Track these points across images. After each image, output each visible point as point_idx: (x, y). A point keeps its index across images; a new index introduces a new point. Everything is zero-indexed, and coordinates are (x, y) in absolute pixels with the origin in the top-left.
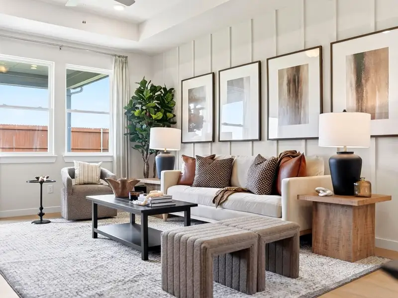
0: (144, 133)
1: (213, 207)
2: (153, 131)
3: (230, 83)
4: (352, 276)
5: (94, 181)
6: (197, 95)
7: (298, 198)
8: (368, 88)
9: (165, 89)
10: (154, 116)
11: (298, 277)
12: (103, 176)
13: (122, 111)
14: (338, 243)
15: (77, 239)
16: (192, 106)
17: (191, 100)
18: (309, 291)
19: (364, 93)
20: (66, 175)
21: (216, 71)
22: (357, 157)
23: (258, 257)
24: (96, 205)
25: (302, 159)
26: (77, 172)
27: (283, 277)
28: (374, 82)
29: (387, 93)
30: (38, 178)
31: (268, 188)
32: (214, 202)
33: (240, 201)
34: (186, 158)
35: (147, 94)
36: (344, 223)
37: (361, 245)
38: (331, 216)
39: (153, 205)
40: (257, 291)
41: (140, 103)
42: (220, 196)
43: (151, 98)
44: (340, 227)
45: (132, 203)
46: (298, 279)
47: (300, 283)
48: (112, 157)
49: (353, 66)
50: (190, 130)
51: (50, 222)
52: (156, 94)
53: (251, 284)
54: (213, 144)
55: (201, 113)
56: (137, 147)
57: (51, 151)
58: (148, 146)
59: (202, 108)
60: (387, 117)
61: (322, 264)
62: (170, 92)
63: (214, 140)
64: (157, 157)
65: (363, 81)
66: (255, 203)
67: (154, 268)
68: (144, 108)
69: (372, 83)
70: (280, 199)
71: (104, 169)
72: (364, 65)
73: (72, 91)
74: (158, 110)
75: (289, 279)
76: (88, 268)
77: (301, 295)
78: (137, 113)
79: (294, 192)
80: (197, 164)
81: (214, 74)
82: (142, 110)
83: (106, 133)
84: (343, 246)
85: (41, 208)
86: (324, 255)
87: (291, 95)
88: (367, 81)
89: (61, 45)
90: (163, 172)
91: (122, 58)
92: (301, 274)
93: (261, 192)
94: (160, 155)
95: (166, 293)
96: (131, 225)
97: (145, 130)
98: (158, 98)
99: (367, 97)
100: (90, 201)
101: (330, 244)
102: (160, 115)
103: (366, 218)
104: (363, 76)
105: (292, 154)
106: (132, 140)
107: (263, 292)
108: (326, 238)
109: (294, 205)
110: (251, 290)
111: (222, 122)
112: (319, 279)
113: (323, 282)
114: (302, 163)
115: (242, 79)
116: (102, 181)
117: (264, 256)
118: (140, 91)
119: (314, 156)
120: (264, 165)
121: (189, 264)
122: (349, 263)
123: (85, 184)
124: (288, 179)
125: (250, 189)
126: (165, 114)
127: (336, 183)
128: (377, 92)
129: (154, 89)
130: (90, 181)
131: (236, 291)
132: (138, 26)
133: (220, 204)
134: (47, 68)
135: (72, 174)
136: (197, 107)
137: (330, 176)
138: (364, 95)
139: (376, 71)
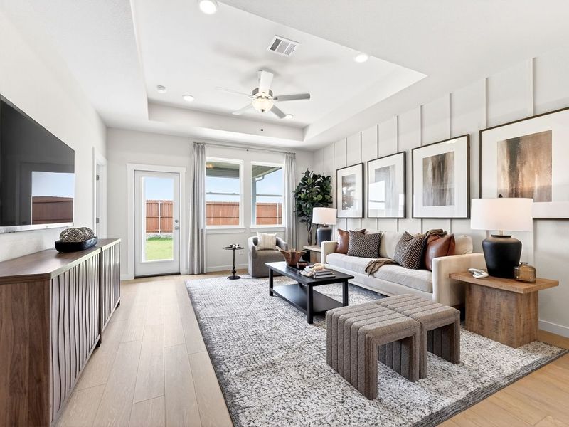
0: (308, 211)
1: (366, 275)
2: (315, 210)
3: (378, 170)
4: (522, 369)
5: (272, 248)
6: (349, 181)
7: (450, 277)
8: (524, 172)
9: (323, 177)
10: (315, 198)
11: (459, 362)
12: (278, 243)
13: (292, 194)
14: (497, 326)
15: (258, 296)
16: (345, 189)
17: (344, 184)
18: (478, 386)
19: (520, 177)
20: (251, 244)
21: (365, 161)
22: (515, 241)
23: (420, 343)
24: (272, 271)
25: (452, 239)
26: (259, 240)
27: (442, 360)
28: (532, 166)
29: (549, 176)
30: (232, 246)
31: (417, 264)
32: (366, 271)
33: (390, 273)
34: (341, 232)
35: (310, 180)
36: (504, 306)
37: (523, 329)
38: (488, 298)
39: (317, 277)
40: (420, 378)
41: (305, 189)
42: (372, 267)
43: (313, 184)
44: (499, 310)
45: (300, 273)
46: (460, 365)
47: (464, 371)
48: (285, 228)
49: (505, 152)
50: (344, 208)
51: (239, 278)
52: (317, 181)
53: (413, 371)
54: (363, 220)
55: (352, 194)
56: (303, 221)
57: (241, 225)
58: (311, 220)
59: (352, 191)
60: (549, 199)
61: (481, 347)
62: (327, 180)
63: (363, 217)
64: (318, 230)
65: (518, 165)
66: (404, 276)
67: (319, 333)
68: (308, 192)
69: (530, 167)
70: (431, 275)
71: (279, 238)
72: (520, 150)
73: (257, 179)
74: (319, 193)
75: (450, 364)
76: (265, 329)
77: (469, 391)
78: (302, 196)
79: (444, 271)
80: (351, 237)
81: (363, 164)
82: (307, 193)
83: (280, 206)
84: (504, 330)
85: (234, 268)
86: (479, 334)
87: (436, 180)
88: (523, 165)
89: (247, 147)
90: (323, 243)
91: (292, 154)
92: (462, 358)
93: (410, 266)
94: (321, 228)
95: (330, 368)
96: (299, 287)
97: (309, 208)
98: (319, 184)
99: (523, 181)
100: (268, 267)
101: (486, 325)
102: (320, 197)
103: (529, 303)
104: (518, 159)
105: (440, 234)
106: (299, 216)
107: (426, 379)
108: (482, 318)
109: (445, 283)
110: (413, 378)
111: (370, 199)
112: (483, 368)
113: (490, 374)
114: (452, 243)
115: (388, 167)
116: (277, 247)
117: (426, 343)
118: (304, 179)
119: (461, 234)
120: (412, 242)
121: (353, 349)
122: (512, 349)
123: (264, 249)
124: (439, 259)
125: (399, 262)
126: (323, 196)
127: (491, 265)
128: (537, 175)
129: (315, 177)
130: (269, 247)
131: (398, 374)
132: (303, 129)
133: (371, 273)
134: (239, 165)
135: (256, 242)
136: (349, 189)
137: (483, 254)
138: (520, 179)
139: (535, 155)
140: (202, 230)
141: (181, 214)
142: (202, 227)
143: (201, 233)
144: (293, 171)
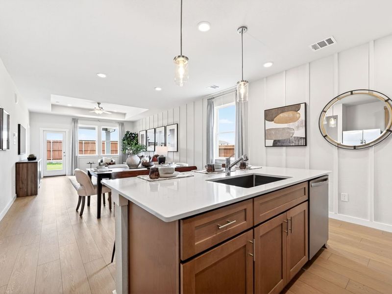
26: (103, 161)
30: (90, 163)
48: (118, 155)
57: (97, 154)
71: (113, 160)
81: (146, 131)
98: (132, 137)
134: (95, 128)
140: (77, 157)
141: (66, 149)
142: (77, 155)
143: (76, 158)
144: (122, 130)
